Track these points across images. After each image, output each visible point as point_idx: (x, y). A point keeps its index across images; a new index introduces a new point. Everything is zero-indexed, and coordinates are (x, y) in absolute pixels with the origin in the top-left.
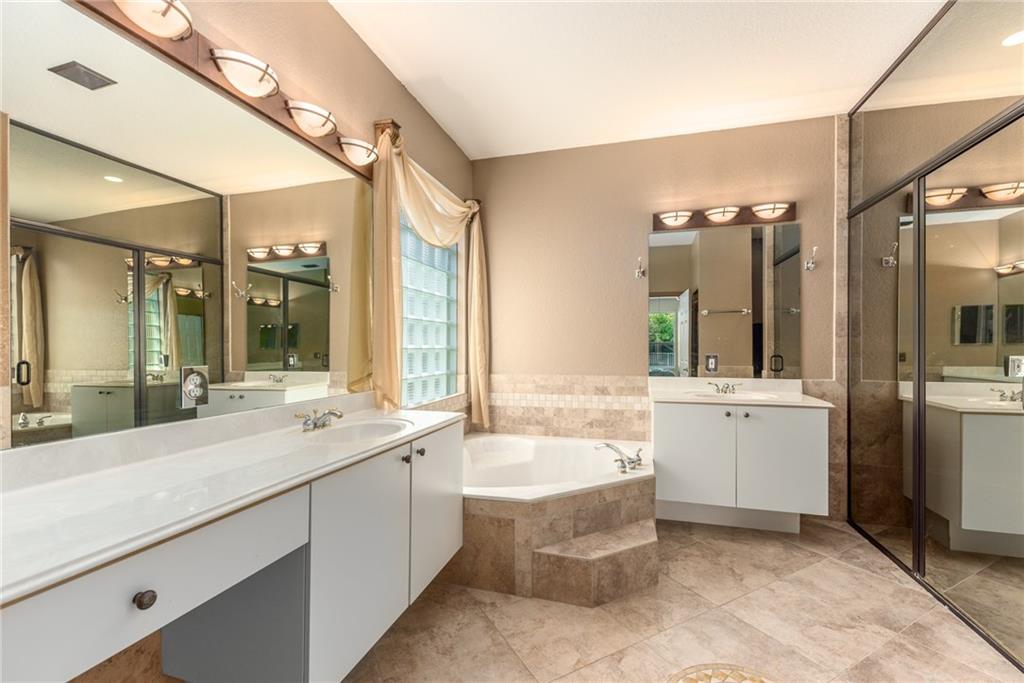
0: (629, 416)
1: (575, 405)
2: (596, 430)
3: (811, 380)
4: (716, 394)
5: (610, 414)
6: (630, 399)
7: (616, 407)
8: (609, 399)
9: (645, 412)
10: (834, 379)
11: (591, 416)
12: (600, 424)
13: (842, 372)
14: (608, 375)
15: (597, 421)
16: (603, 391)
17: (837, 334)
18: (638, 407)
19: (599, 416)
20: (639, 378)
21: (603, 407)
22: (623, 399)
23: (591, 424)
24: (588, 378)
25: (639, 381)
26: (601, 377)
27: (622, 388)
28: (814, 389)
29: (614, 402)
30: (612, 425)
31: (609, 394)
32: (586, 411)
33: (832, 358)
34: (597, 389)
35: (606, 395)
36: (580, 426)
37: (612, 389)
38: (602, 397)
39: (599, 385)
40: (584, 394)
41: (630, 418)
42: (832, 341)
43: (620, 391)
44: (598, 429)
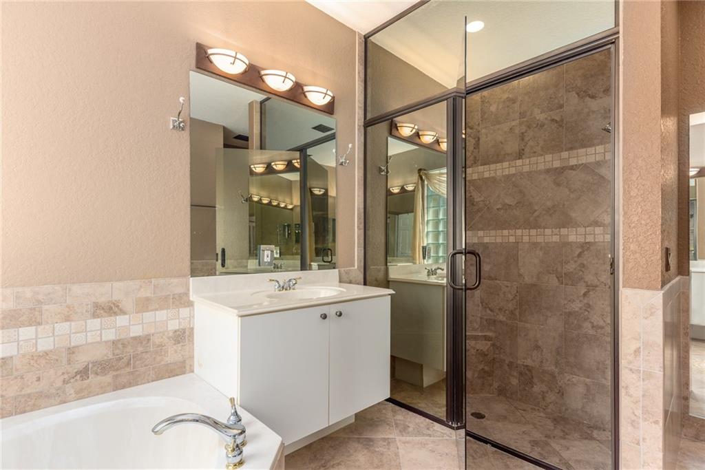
0: (157, 341)
1: (45, 345)
2: (93, 380)
3: (343, 269)
4: (277, 292)
5: (124, 345)
6: (162, 315)
7: (136, 331)
8: (121, 320)
9: (184, 331)
10: (356, 267)
11: (82, 359)
12: (103, 367)
13: (360, 261)
14: (120, 280)
15: (94, 363)
16: (112, 309)
17: (358, 227)
18: (173, 325)
19: (101, 354)
20: (175, 281)
21: (110, 335)
22: (148, 316)
23: (84, 373)
24: (76, 289)
25: (175, 285)
26: (108, 285)
27: (147, 299)
28: (345, 277)
29: (131, 325)
30: (128, 364)
31: (123, 312)
32: (71, 351)
33: (354, 248)
34: (97, 306)
35: (115, 314)
36: (59, 383)
37: (128, 304)
38: (109, 320)
39: (102, 300)
40: (67, 319)
41: (161, 345)
42: (354, 233)
43: (144, 305)
44: (100, 378)
